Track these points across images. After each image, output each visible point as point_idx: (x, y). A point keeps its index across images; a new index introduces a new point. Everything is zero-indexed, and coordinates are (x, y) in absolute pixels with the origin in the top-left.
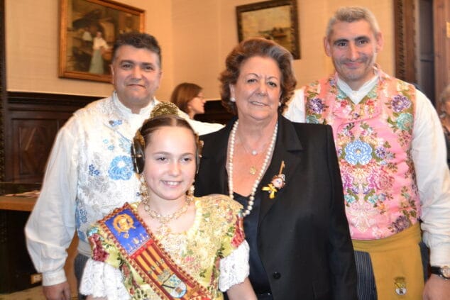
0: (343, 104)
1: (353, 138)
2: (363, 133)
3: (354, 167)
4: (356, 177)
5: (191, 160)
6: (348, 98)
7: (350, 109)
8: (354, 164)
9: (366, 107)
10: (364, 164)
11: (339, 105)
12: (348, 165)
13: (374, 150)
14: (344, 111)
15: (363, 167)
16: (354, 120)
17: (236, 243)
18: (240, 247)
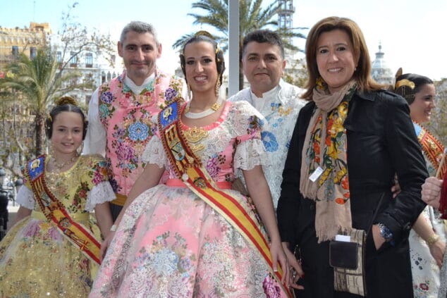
0: (128, 96)
1: (135, 121)
2: (142, 116)
3: (135, 142)
4: (136, 150)
5: (79, 131)
6: (131, 91)
7: (133, 99)
8: (135, 140)
9: (144, 97)
10: (142, 139)
11: (124, 96)
12: (131, 141)
13: (150, 129)
14: (128, 101)
15: (142, 142)
16: (136, 107)
17: (95, 181)
18: (99, 185)
